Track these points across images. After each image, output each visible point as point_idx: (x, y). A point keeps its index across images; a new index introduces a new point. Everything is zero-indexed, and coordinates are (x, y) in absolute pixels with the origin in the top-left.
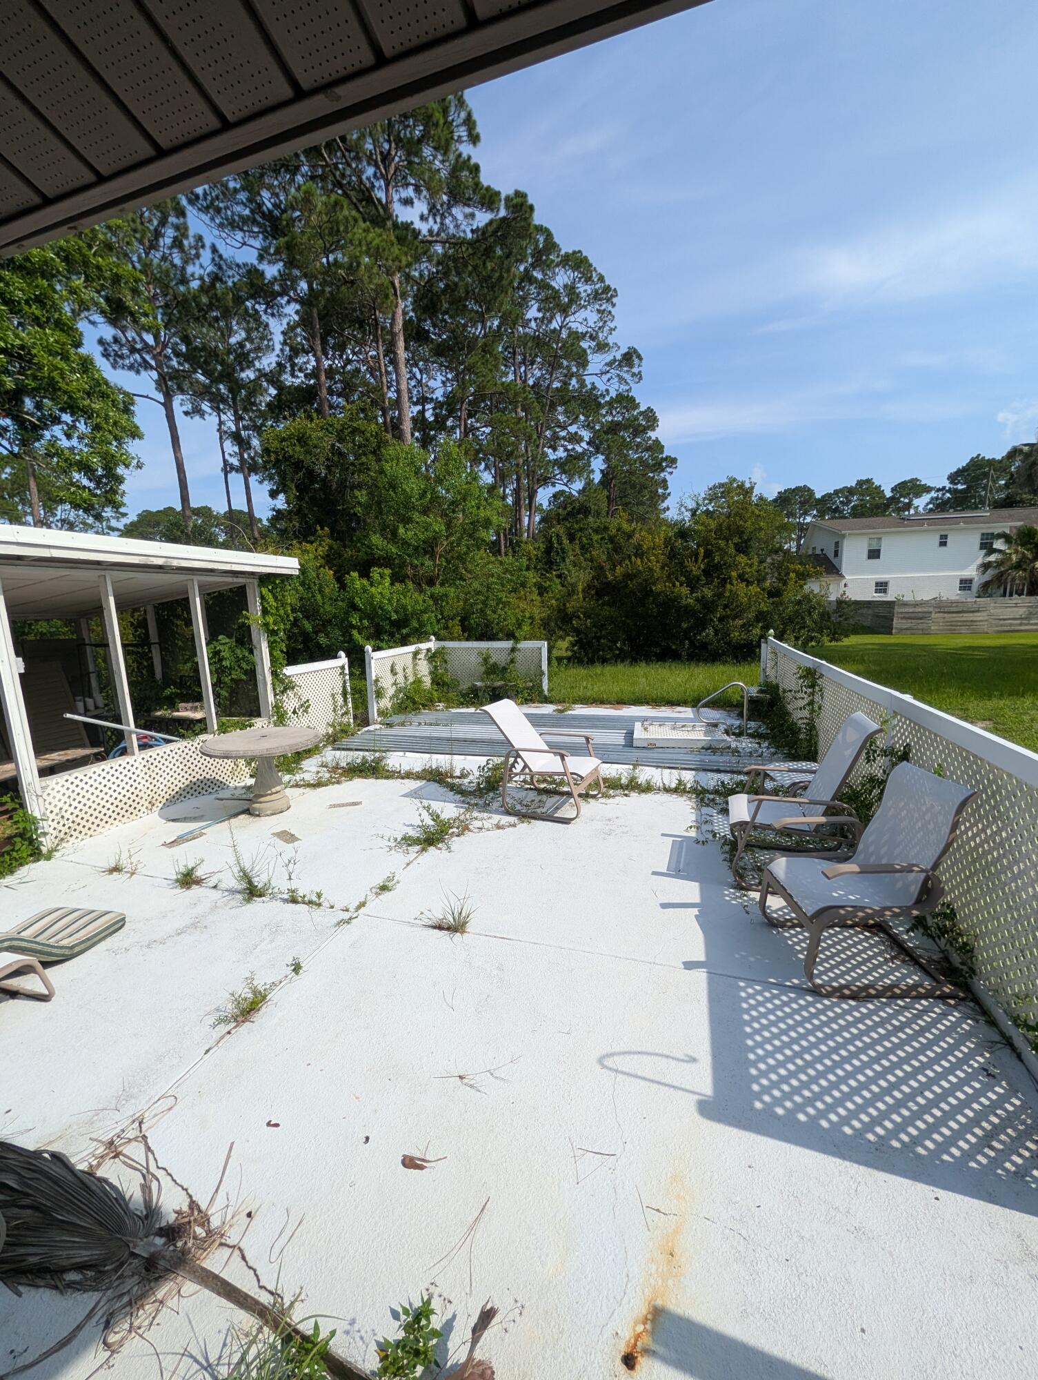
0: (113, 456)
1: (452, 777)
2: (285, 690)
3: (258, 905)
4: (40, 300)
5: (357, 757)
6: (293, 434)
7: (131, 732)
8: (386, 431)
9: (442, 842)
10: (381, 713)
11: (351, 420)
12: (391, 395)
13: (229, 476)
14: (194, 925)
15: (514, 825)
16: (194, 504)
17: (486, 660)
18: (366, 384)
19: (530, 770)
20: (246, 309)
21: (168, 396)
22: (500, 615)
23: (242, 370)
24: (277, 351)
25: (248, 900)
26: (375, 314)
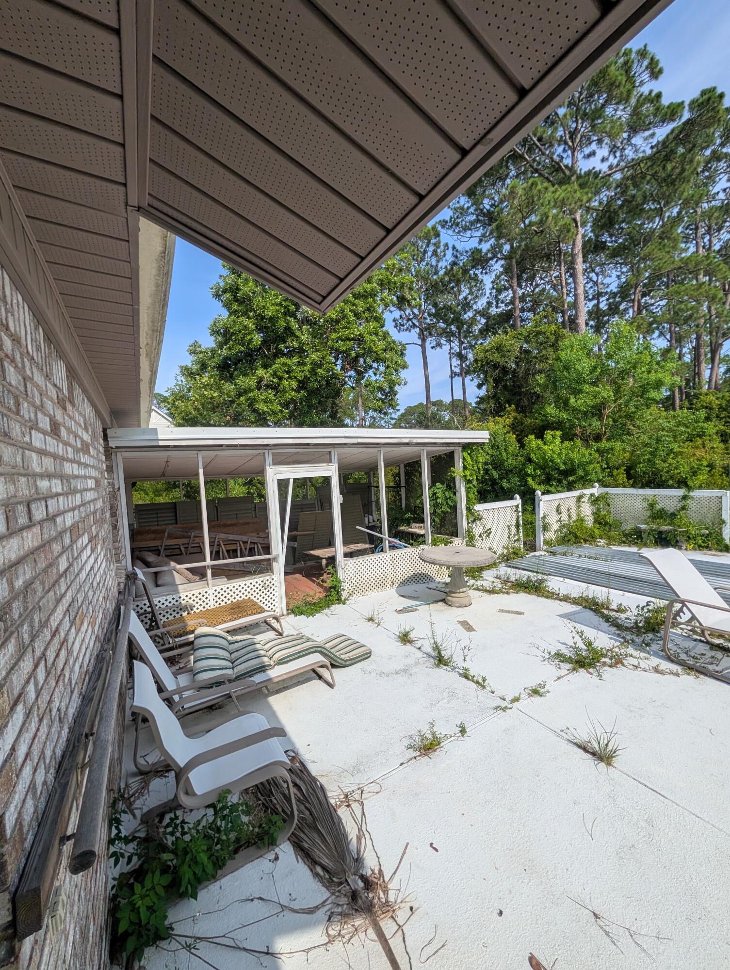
0: (393, 381)
1: (608, 608)
2: (475, 520)
3: (442, 671)
4: (368, 310)
5: (524, 575)
6: (493, 346)
7: (386, 539)
8: (564, 327)
9: (594, 668)
10: (546, 543)
11: (536, 327)
12: (570, 299)
13: (454, 379)
14: (405, 671)
15: (677, 675)
16: (433, 399)
17: (652, 506)
18: (549, 297)
19: (701, 624)
20: (470, 276)
21: (424, 340)
22: (670, 464)
23: (465, 313)
24: (488, 295)
25: (438, 666)
26: (559, 246)
